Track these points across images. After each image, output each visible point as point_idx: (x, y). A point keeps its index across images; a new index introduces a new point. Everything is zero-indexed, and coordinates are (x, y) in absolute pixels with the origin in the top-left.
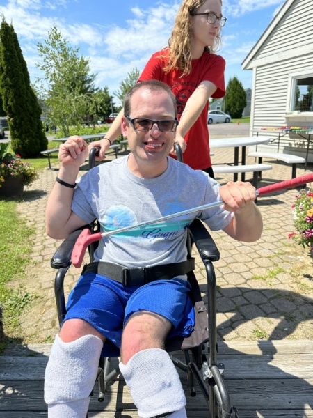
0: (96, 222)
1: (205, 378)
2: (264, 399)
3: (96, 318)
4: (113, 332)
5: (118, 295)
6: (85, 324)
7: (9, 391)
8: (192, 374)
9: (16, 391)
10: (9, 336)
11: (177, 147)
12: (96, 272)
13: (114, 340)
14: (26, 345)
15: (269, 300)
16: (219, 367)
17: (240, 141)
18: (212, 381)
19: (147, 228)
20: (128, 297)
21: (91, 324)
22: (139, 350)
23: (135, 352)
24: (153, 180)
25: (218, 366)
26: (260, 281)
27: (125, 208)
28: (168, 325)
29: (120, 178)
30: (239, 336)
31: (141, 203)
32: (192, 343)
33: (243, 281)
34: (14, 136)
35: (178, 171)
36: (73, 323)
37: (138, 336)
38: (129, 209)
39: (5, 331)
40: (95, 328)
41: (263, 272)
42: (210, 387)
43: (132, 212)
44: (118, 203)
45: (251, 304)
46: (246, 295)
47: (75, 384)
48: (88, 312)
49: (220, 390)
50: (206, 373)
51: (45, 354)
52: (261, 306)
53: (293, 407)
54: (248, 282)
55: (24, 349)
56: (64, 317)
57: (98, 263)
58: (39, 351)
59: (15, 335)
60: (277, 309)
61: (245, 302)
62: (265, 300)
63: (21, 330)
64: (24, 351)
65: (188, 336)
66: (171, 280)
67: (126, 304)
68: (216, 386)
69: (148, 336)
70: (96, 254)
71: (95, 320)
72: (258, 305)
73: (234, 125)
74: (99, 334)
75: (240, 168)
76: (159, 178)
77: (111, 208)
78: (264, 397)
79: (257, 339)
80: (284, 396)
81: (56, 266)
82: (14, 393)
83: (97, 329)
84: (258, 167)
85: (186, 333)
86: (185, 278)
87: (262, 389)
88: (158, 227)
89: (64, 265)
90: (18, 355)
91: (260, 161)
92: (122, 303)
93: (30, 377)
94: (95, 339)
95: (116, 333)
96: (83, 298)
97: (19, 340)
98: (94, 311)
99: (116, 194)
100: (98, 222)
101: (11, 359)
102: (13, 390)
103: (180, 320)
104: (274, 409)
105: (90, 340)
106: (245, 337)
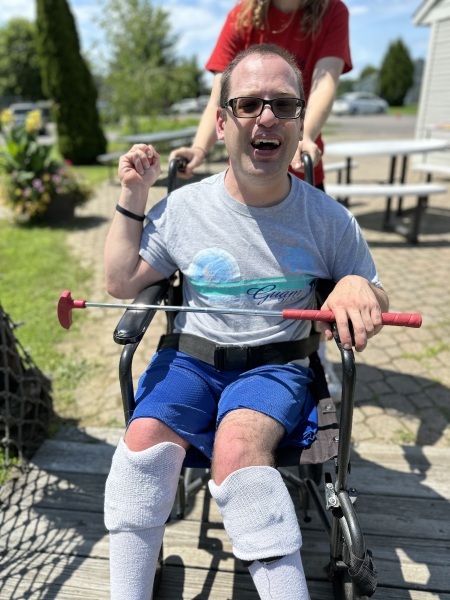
0: (177, 274)
1: (328, 506)
2: (404, 524)
3: (177, 418)
4: (200, 436)
5: (208, 384)
6: (162, 426)
7: (63, 485)
8: (307, 494)
9: (72, 486)
10: (62, 415)
11: (306, 159)
12: (176, 348)
13: (201, 448)
14: (84, 428)
15: (423, 390)
16: (350, 493)
17: (399, 146)
18: (339, 512)
19: (254, 283)
20: (223, 388)
21: (169, 427)
22: (239, 467)
23: (233, 469)
24: (266, 210)
25: (348, 492)
26: (411, 362)
27: (221, 252)
28: (280, 431)
29: (213, 207)
30: (375, 436)
31: (245, 245)
32: (313, 458)
33: (387, 359)
34: (61, 133)
35: (305, 198)
36: (144, 424)
37: (239, 446)
38: (227, 254)
39: (56, 409)
40: (174, 431)
41: (419, 349)
42: (334, 518)
43: (232, 259)
44: (211, 244)
45: (395, 392)
46: (390, 380)
47: (147, 508)
48: (164, 409)
49: (349, 525)
50: (330, 500)
51: (109, 441)
52: (411, 397)
53: (445, 538)
54: (395, 362)
55: (80, 433)
56: (131, 414)
57: (179, 335)
58: (100, 436)
59: (69, 414)
60: (434, 403)
61: (387, 389)
62: (417, 389)
63: (76, 409)
64: (81, 437)
65: (308, 447)
66: (285, 366)
67: (219, 397)
68: (344, 518)
69: (252, 446)
70: (178, 321)
71: (176, 420)
72: (407, 396)
73: (392, 118)
74: (181, 440)
75: (397, 189)
76: (275, 208)
77: (200, 252)
78: (405, 521)
79: (401, 442)
80: (434, 523)
81: (120, 341)
82: (69, 489)
83: (178, 433)
84: (424, 188)
85: (305, 442)
86: (306, 362)
87: (403, 511)
88: (271, 281)
89: (134, 339)
90: (73, 441)
91: (429, 178)
92: (214, 395)
93: (89, 469)
94: (175, 448)
95: (204, 437)
96: (158, 386)
97: (74, 422)
98: (174, 407)
99: (209, 232)
100: (181, 274)
101: (64, 445)
102: (69, 483)
103: (296, 424)
104: (417, 538)
105: (167, 450)
106: (383, 439)
